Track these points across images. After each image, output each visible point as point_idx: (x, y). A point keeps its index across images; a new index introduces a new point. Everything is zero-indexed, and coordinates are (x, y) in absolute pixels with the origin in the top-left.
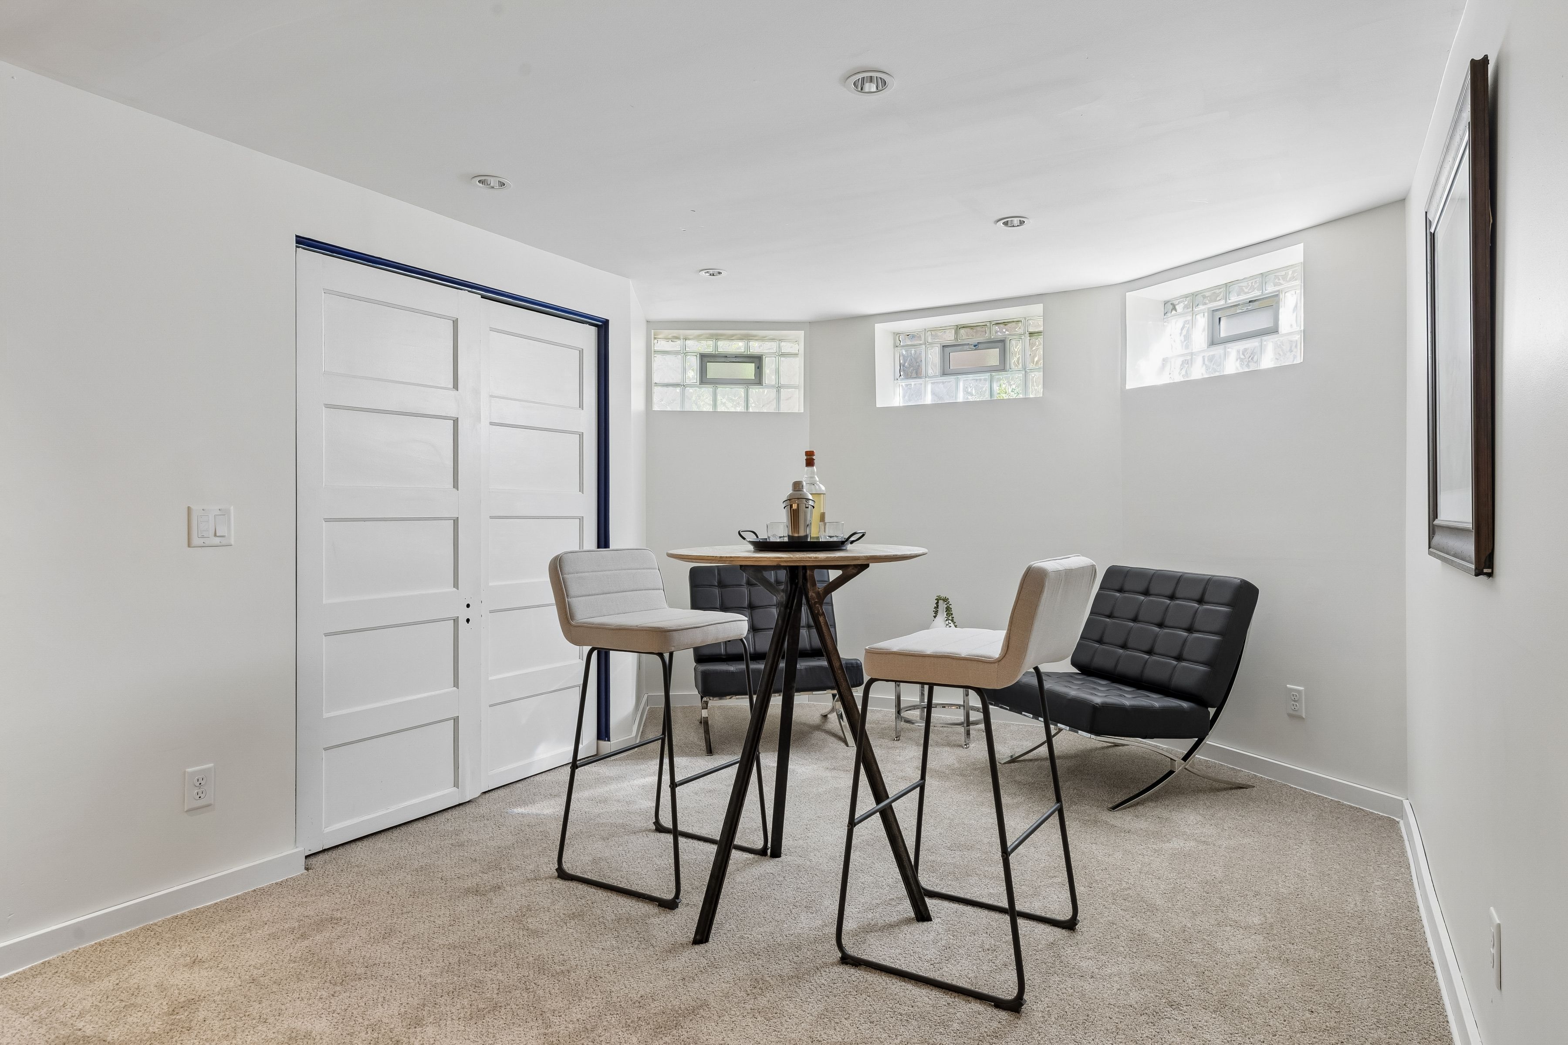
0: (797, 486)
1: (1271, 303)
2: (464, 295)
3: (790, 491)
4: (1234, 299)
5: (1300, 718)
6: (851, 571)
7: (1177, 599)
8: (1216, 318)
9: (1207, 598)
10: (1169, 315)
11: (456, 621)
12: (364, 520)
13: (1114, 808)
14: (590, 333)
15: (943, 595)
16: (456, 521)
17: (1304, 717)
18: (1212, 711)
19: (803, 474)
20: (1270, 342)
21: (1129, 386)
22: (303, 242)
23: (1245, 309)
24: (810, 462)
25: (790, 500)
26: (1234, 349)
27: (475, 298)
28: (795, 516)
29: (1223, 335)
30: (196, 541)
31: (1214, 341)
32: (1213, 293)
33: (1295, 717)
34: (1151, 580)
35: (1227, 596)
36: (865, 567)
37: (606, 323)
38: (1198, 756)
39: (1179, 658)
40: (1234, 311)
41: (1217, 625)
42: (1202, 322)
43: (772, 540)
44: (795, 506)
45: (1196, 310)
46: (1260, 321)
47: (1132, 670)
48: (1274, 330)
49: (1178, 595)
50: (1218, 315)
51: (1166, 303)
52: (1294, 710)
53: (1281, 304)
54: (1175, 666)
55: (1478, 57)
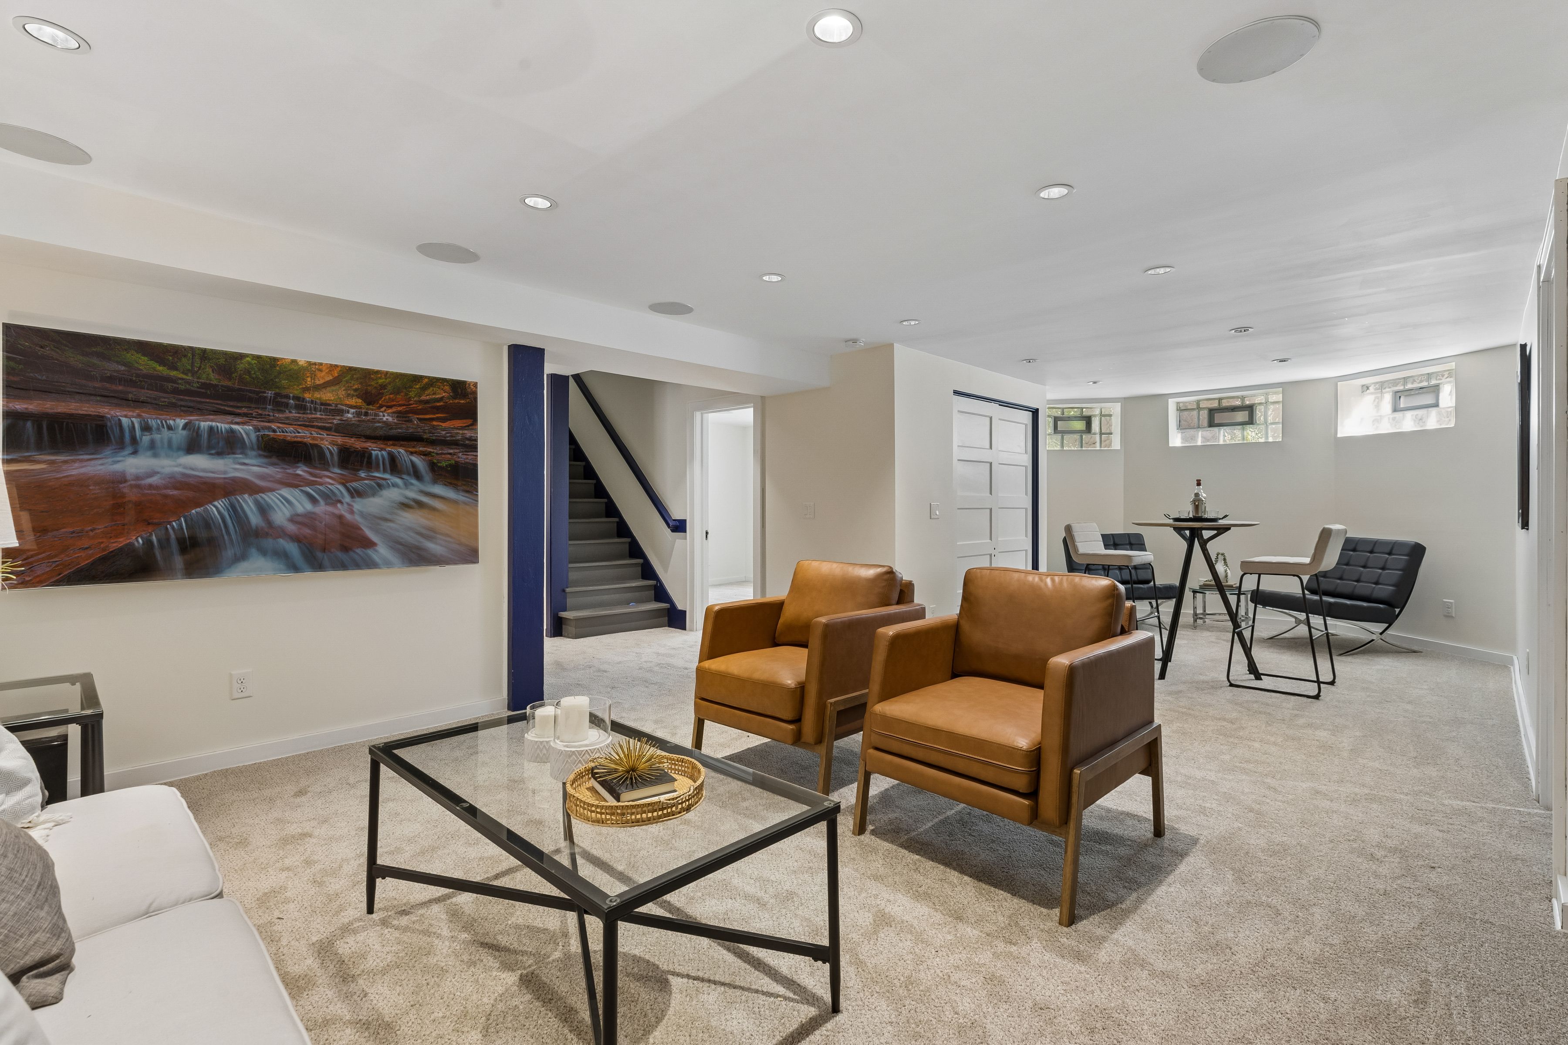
0: (1197, 495)
1: (1435, 390)
2: (992, 404)
3: (1193, 496)
4: (1409, 386)
5: (1453, 617)
6: (1221, 531)
7: (1375, 553)
8: (1397, 396)
9: (1394, 552)
10: (1365, 393)
11: (991, 555)
12: (967, 509)
13: (1341, 655)
14: (1029, 415)
15: (1221, 552)
16: (991, 510)
17: (1454, 616)
18: (1397, 610)
19: (1196, 489)
20: (1433, 412)
21: (1339, 435)
22: (956, 393)
23: (1417, 392)
24: (1199, 484)
25: (1194, 501)
26: (1409, 415)
27: (996, 406)
28: (1197, 508)
29: (1402, 406)
30: (932, 517)
31: (1395, 410)
32: (1395, 382)
33: (1448, 616)
34: (1357, 544)
35: (1407, 551)
36: (1229, 529)
37: (1037, 410)
38: (1389, 632)
39: (1377, 583)
40: (1409, 393)
41: (1401, 565)
42: (1388, 398)
43: (1182, 517)
44: (1197, 503)
45: (1384, 391)
46: (1428, 399)
47: (1347, 590)
48: (1436, 405)
49: (1375, 550)
50: (1399, 394)
51: (1363, 386)
52: (1448, 613)
53: (1441, 391)
54: (1374, 588)
55: (1523, 343)
